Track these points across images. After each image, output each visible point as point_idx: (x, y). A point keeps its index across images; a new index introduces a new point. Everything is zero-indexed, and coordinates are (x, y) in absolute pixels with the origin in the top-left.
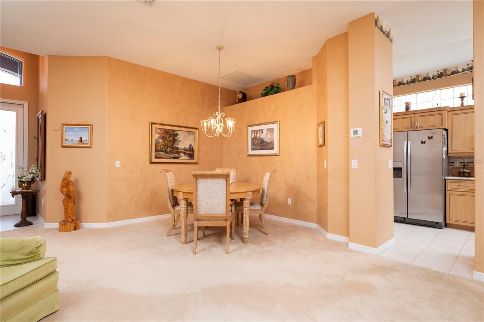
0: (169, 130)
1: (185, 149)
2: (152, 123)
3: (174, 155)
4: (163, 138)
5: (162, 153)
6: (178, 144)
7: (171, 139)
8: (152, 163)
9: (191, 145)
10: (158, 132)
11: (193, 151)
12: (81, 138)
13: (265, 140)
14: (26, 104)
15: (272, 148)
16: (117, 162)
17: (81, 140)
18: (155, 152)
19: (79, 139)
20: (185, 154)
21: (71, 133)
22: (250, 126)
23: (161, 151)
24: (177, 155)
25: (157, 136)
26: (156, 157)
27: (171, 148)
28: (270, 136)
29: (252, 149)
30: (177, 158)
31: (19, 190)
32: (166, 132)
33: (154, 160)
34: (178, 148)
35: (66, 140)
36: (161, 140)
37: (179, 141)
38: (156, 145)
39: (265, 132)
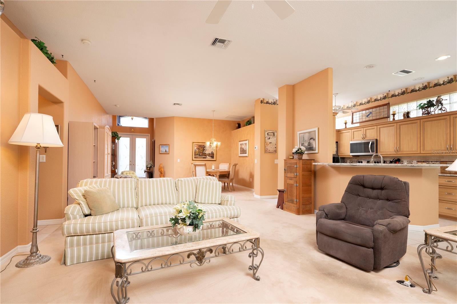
0: (201, 145)
1: (209, 154)
2: (193, 143)
3: (204, 157)
4: (198, 149)
5: (198, 156)
6: (206, 152)
7: (202, 149)
8: (193, 160)
9: (212, 152)
10: (196, 146)
11: (214, 154)
12: (166, 150)
13: (244, 149)
14: (149, 135)
15: (246, 153)
16: (179, 160)
17: (166, 151)
18: (195, 155)
19: (165, 150)
20: (209, 156)
21: (162, 148)
22: (240, 141)
23: (197, 155)
24: (205, 157)
25: (195, 148)
26: (195, 158)
27: (202, 153)
28: (245, 147)
29: (241, 154)
30: (205, 158)
31: (147, 170)
32: (200, 146)
33: (194, 159)
34: (205, 153)
35: (161, 151)
36: (197, 150)
37: (206, 150)
38: (195, 152)
39: (244, 144)
